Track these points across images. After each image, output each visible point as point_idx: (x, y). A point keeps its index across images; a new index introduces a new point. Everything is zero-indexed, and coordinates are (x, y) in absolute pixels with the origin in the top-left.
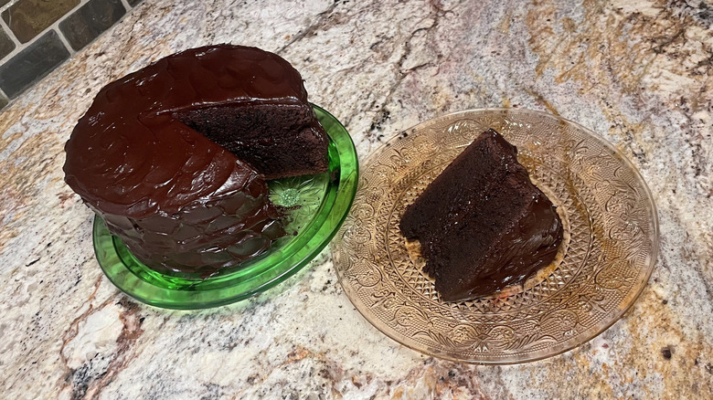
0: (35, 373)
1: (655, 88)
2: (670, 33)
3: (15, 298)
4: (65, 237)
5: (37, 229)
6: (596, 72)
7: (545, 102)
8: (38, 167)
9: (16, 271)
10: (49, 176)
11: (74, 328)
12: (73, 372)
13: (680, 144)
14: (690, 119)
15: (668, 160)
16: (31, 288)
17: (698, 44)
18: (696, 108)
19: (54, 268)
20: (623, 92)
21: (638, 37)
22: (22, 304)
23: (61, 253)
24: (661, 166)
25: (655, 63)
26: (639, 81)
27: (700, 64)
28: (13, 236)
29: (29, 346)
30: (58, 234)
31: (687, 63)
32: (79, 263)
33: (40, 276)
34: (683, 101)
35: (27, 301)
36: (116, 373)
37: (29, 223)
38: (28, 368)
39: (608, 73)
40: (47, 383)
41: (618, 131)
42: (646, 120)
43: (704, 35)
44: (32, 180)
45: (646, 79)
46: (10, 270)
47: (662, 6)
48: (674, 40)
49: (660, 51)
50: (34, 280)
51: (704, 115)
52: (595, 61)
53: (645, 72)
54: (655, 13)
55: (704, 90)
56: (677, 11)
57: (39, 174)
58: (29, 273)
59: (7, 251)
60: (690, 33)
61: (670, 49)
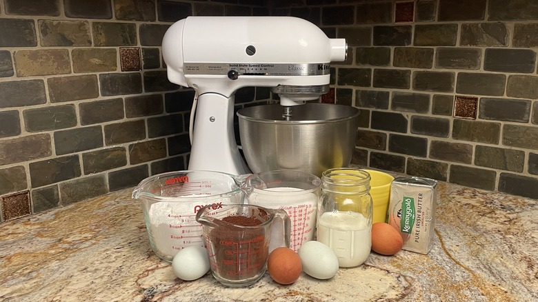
0: (117, 288)
1: (483, 226)
2: (487, 211)
3: (106, 260)
4: (141, 241)
5: (122, 237)
6: (452, 218)
8: (124, 216)
9: (107, 250)
10: (132, 219)
11: (146, 273)
12: (144, 290)
13: (501, 244)
14: (504, 237)
16: (116, 257)
17: (502, 216)
18: (506, 233)
20: (467, 225)
21: (471, 211)
22: (110, 262)
23: (138, 246)
25: (482, 219)
26: (475, 223)
27: (505, 221)
28: (106, 238)
29: (114, 278)
30: (137, 240)
31: (498, 220)
33: (123, 253)
34: (499, 231)
35: (114, 261)
36: (174, 292)
38: (112, 286)
39: (458, 219)
40: (126, 293)
41: (467, 236)
42: (482, 235)
43: (505, 213)
44: (120, 220)
45: (478, 223)
46: (103, 249)
47: (482, 203)
48: (490, 213)
49: (483, 215)
50: (119, 254)
51: (511, 236)
52: (451, 215)
53: (477, 221)
54: (478, 204)
55: (509, 229)
56: (489, 206)
57: (125, 219)
58: (116, 252)
59: (101, 242)
60: (498, 212)
61: (488, 215)
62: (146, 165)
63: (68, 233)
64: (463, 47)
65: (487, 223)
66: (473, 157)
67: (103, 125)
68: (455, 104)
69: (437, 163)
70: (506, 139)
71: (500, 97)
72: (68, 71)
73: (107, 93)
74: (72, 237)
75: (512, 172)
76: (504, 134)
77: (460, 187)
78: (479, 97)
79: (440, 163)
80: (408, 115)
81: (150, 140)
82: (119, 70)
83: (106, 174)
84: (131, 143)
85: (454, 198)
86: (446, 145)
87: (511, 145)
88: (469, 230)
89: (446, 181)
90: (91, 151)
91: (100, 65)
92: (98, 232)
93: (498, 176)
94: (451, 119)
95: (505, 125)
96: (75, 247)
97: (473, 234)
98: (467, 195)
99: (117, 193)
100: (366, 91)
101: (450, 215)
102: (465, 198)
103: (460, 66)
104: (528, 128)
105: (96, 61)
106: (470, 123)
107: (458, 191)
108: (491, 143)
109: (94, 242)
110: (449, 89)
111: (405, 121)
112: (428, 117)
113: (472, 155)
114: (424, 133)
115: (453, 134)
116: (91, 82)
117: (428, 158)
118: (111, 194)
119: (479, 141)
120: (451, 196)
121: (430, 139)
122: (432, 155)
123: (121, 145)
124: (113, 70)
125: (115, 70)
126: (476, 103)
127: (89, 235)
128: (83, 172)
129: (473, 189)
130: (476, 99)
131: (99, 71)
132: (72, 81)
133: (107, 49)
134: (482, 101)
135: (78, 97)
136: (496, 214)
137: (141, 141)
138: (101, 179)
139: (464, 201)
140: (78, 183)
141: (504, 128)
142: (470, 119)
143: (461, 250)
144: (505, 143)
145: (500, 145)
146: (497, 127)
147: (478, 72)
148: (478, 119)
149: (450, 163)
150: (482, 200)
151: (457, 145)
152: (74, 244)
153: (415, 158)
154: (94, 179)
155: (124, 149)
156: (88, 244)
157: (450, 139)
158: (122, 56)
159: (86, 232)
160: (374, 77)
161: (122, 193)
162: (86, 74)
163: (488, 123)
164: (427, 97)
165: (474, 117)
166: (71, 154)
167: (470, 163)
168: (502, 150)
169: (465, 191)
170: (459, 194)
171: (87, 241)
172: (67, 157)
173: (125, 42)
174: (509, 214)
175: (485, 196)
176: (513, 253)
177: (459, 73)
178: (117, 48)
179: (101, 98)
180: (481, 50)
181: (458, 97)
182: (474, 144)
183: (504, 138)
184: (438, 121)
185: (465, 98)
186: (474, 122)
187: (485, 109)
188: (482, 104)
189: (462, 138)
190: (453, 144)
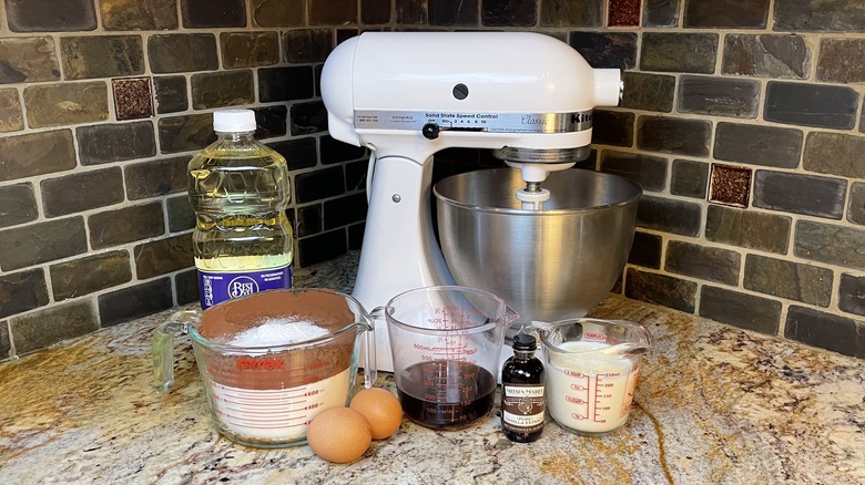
1: (744, 414)
2: (758, 381)
3: (65, 474)
4: (133, 435)
5: (103, 424)
6: (689, 395)
7: (642, 408)
8: (116, 380)
9: (71, 453)
10: (127, 387)
13: (770, 455)
14: (778, 440)
15: (759, 464)
16: (84, 469)
17: (783, 392)
18: (783, 432)
19: (114, 456)
20: (715, 412)
21: (728, 379)
23: (125, 446)
24: (753, 468)
25: (744, 398)
26: (730, 406)
27: (786, 404)
28: (76, 426)
30: (127, 431)
31: (773, 402)
32: (144, 456)
33: (97, 461)
34: (771, 427)
35: (78, 478)
37: (95, 419)
39: (700, 397)
41: (711, 437)
42: (738, 434)
43: (788, 386)
44: (107, 387)
45: (737, 407)
46: (64, 451)
47: (750, 362)
48: (761, 385)
49: (748, 390)
50: (91, 462)
51: (791, 439)
52: (689, 388)
53: (735, 402)
54: (743, 365)
55: (791, 422)
56: (763, 368)
57: (116, 384)
58: (85, 457)
59: (65, 436)
60: (776, 383)
61: (758, 391)
62: (168, 278)
63: (14, 414)
64: (727, 76)
65: (753, 409)
66: (742, 274)
67: (86, 215)
68: (711, 178)
69: (678, 280)
70: (802, 247)
71: (792, 171)
72: (18, 125)
73: (92, 160)
74: (19, 423)
75: (809, 306)
76: (796, 238)
77: (716, 326)
78: (754, 168)
79: (683, 282)
81: (172, 235)
82: (112, 119)
83: (94, 298)
84: (138, 243)
85: (701, 349)
86: (696, 249)
87: (810, 257)
88: (716, 422)
89: (692, 312)
90: (65, 260)
91: (76, 112)
92: (65, 413)
93: (785, 311)
94: (704, 205)
95: (799, 222)
96: (19, 444)
97: (721, 431)
98: (726, 344)
99: (114, 330)
101: (687, 388)
102: (721, 350)
103: (723, 111)
104: (841, 229)
105: (68, 105)
106: (738, 213)
107: (712, 335)
108: (774, 252)
109: (52, 433)
110: (702, 152)
112: (663, 199)
113: (739, 271)
114: (656, 226)
115: (707, 232)
116: (62, 141)
117: (662, 271)
118: (102, 333)
119: (752, 246)
120: (697, 345)
121: (667, 238)
122: (669, 267)
123: (120, 248)
124: (101, 119)
125: (106, 118)
126: (748, 179)
127: (47, 419)
128: (51, 297)
129: (739, 330)
130: (749, 171)
131: (76, 123)
132: (26, 144)
133: (88, 84)
134: (759, 177)
135: (37, 170)
136: (771, 388)
137: (156, 239)
138: (86, 307)
139: (719, 358)
140: (43, 315)
141: (798, 226)
142: (737, 207)
143: (694, 467)
144: (798, 254)
145: (790, 257)
146: (785, 224)
147: (753, 122)
148: (751, 208)
149: (701, 282)
150: (752, 355)
151: (713, 250)
152: (20, 439)
153: (640, 269)
154: (72, 308)
155: (125, 254)
156: (43, 437)
157: (701, 240)
158: (117, 93)
159: (46, 411)
161: (122, 329)
162: (52, 129)
163: (769, 215)
165: (746, 204)
166: (29, 268)
167: (737, 285)
168: (794, 265)
169: (725, 335)
170: (713, 342)
171: (42, 431)
172: (22, 273)
173: (123, 68)
174: (796, 387)
175: (759, 347)
176: (788, 477)
177: (719, 124)
178: (108, 81)
179: (80, 169)
180: (759, 84)
181: (717, 166)
182: (743, 252)
183: (797, 245)
184: (681, 207)
185: (729, 169)
186: (744, 213)
187: (764, 191)
188: (760, 181)
189: (722, 240)
190: (706, 249)
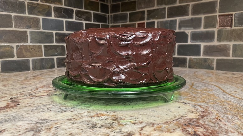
62: (29, 60)
66: (231, 52)
68: (218, 20)
69: (207, 59)
78: (234, 13)
79: (209, 59)
80: (189, 31)
81: (31, 44)
84: (18, 44)
86: (213, 47)
89: (213, 69)
94: (216, 30)
100: (163, 22)
106: (228, 31)
110: (214, 11)
111: (187, 36)
112: (201, 31)
113: (230, 51)
114: (199, 41)
115: (217, 39)
117: (202, 56)
119: (235, 41)
121: (203, 45)
122: (204, 54)
123: (11, 44)
126: (232, 17)
130: (232, 15)
134: (236, 15)
142: (228, 28)
148: (233, 28)
149: (216, 58)
151: (220, 46)
155: (12, 47)
157: (215, 43)
160: (168, 12)
163: (240, 29)
164: (200, 19)
165: (231, 26)
167: (229, 56)
169: (227, 73)
170: (224, 74)
177: (220, 1)
181: (220, 16)
182: (231, 44)
184: (207, 33)
185: (225, 15)
186: (231, 30)
187: (238, 20)
188: (237, 17)
189: (223, 41)
190: (218, 46)
